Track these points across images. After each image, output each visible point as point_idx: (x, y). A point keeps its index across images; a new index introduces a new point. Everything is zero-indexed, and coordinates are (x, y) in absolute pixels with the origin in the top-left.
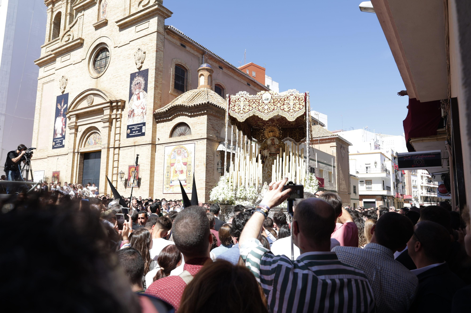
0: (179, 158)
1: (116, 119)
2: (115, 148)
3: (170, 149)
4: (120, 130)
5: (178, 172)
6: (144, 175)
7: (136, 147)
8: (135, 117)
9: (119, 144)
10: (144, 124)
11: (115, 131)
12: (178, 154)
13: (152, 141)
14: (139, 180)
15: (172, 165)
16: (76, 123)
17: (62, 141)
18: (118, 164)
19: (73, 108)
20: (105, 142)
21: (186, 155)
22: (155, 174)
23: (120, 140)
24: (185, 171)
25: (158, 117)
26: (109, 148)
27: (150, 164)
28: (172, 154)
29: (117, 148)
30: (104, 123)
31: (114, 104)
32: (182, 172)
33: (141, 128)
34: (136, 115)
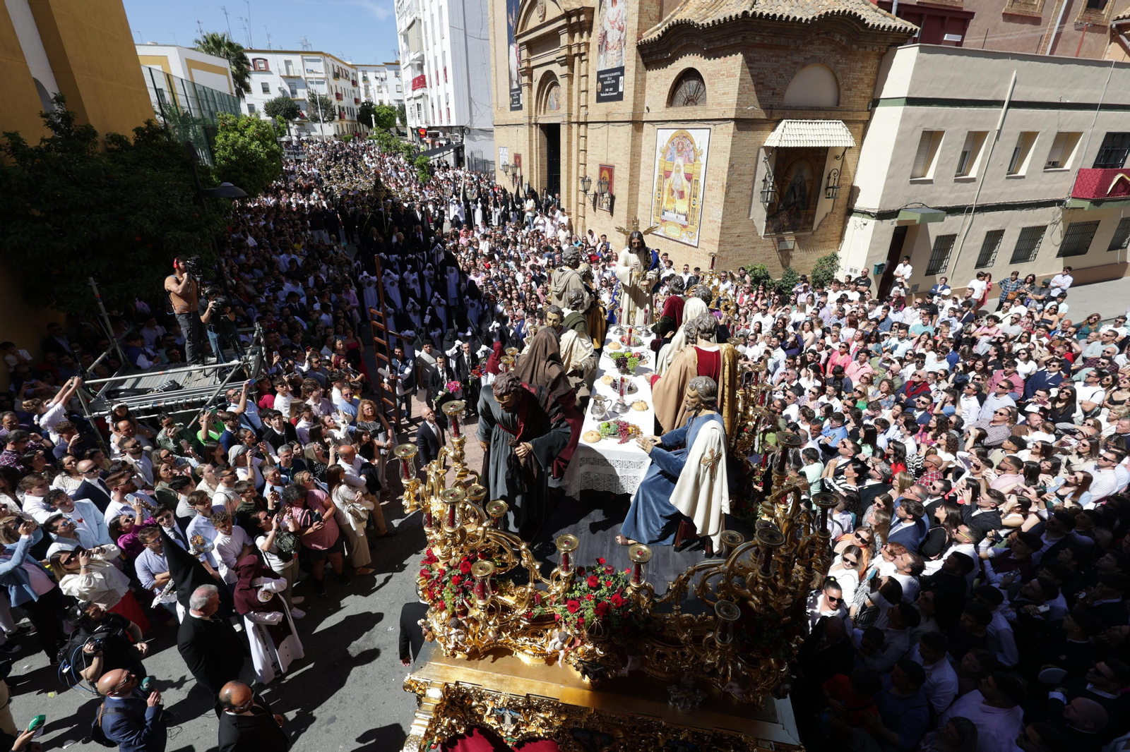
0: (679, 161)
1: (580, 55)
2: (579, 124)
3: (664, 136)
4: (587, 83)
5: (676, 194)
6: (621, 189)
7: (610, 126)
8: (609, 52)
9: (587, 115)
10: (621, 70)
11: (579, 85)
12: (679, 151)
13: (634, 114)
14: (613, 198)
15: (667, 174)
16: (529, 61)
17: (518, 95)
18: (585, 158)
19: (522, 29)
20: (564, 110)
21: (692, 156)
22: (640, 188)
23: (586, 106)
24: (687, 192)
25: (647, 51)
26: (570, 123)
27: (628, 166)
28: (668, 148)
29: (582, 123)
30: (562, 65)
31: (574, 19)
32: (682, 195)
33: (617, 78)
34: (610, 46)
